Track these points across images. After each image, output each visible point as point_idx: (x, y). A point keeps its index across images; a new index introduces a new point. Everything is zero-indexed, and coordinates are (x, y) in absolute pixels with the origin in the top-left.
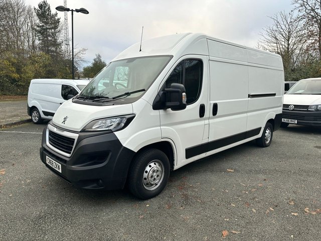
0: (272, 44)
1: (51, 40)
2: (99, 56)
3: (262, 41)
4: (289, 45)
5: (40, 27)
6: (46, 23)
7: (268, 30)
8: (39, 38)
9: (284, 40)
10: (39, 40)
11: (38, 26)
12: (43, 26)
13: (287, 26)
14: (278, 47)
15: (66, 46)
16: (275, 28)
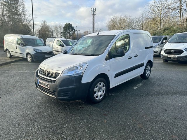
0: (151, 14)
1: (14, 11)
2: (45, 21)
3: (146, 12)
5: (7, 2)
8: (6, 9)
9: (158, 11)
10: (6, 11)
11: (5, 2)
14: (155, 16)
15: (24, 15)
16: (153, 4)
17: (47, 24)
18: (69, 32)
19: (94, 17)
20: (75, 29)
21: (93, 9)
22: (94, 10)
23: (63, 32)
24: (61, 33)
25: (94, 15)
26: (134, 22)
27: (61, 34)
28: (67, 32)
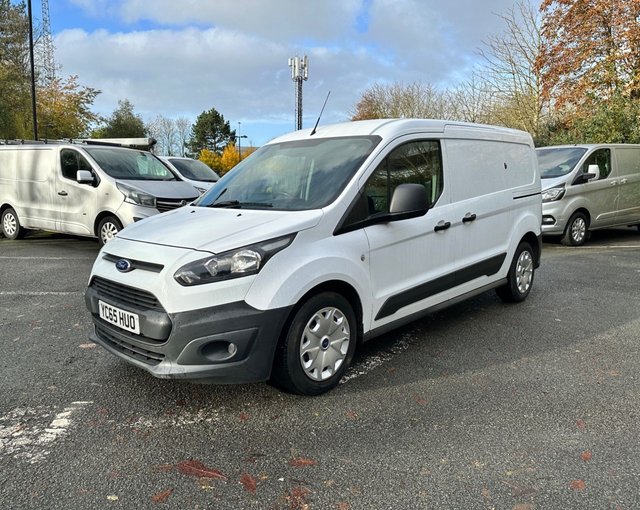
0: (504, 75)
3: (483, 69)
4: (538, 75)
7: (495, 44)
9: (528, 66)
14: (517, 81)
16: (508, 39)
17: (135, 113)
18: (211, 143)
19: (300, 89)
20: (234, 133)
21: (299, 59)
22: (302, 64)
23: (193, 144)
24: (186, 145)
25: (300, 81)
26: (445, 108)
27: (186, 150)
28: (206, 141)
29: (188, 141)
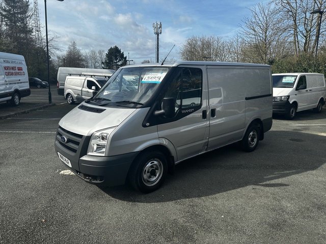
0: (250, 36)
1: (20, 26)
2: (74, 42)
3: (241, 33)
4: (266, 36)
5: (7, 11)
6: (14, 7)
7: (247, 22)
8: (6, 23)
9: (261, 32)
10: (7, 25)
11: (5, 10)
12: (10, 10)
13: (265, 18)
14: (256, 38)
15: (37, 32)
16: (254, 20)
18: (115, 63)
19: (158, 38)
20: (126, 58)
21: (157, 24)
22: (159, 26)
23: (106, 62)
24: (103, 63)
25: (158, 34)
27: (103, 65)
28: (112, 61)
29: (104, 61)
